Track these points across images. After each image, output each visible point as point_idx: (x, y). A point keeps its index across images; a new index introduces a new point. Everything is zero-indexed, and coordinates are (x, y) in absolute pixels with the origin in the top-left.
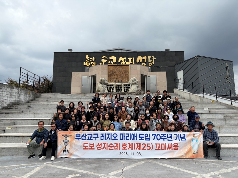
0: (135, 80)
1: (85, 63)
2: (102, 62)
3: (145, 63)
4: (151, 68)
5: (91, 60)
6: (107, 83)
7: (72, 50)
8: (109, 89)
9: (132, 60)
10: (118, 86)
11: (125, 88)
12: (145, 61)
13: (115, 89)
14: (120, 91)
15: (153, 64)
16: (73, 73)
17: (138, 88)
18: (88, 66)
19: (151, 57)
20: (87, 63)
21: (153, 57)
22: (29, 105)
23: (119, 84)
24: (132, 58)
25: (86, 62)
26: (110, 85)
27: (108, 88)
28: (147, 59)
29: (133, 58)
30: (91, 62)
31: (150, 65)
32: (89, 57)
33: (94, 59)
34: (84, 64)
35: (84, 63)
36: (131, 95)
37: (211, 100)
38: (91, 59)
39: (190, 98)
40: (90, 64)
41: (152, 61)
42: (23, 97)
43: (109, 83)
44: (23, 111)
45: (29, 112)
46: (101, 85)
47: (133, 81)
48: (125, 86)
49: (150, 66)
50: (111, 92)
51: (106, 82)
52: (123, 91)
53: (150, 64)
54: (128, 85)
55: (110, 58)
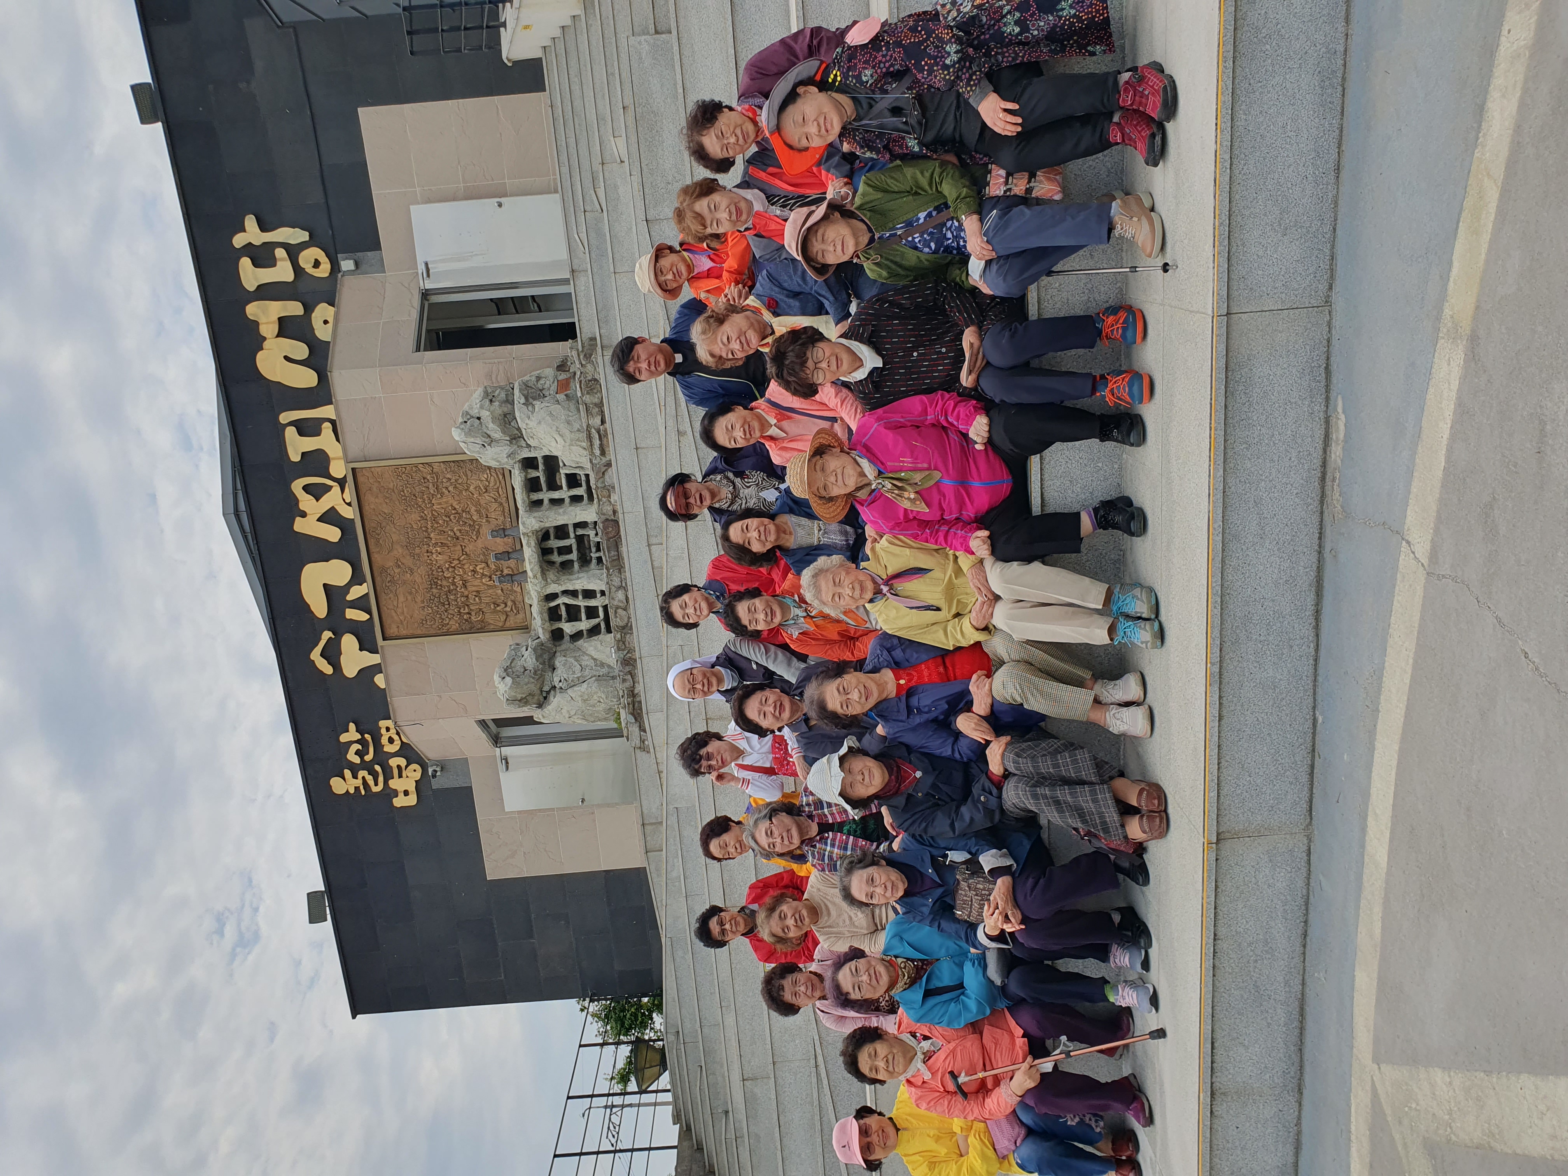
0: (471, 422)
1: (395, 793)
2: (368, 673)
3: (309, 309)
5: (369, 758)
6: (540, 647)
7: (313, 897)
8: (584, 625)
9: (307, 428)
10: (545, 552)
12: (295, 308)
13: (581, 581)
14: (591, 533)
15: (304, 236)
16: (493, 873)
17: (540, 395)
18: (418, 775)
19: (245, 263)
20: (394, 784)
21: (239, 240)
23: (530, 553)
24: (290, 432)
25: (389, 794)
26: (553, 615)
28: (267, 292)
29: (285, 417)
30: (382, 758)
31: (317, 264)
32: (347, 773)
33: (351, 734)
34: (412, 800)
35: (399, 802)
38: (357, 753)
40: (403, 762)
41: (280, 253)
43: (538, 628)
46: (556, 701)
47: (491, 441)
49: (335, 267)
51: (529, 659)
52: (588, 512)
53: (310, 270)
54: (533, 474)
55: (319, 607)
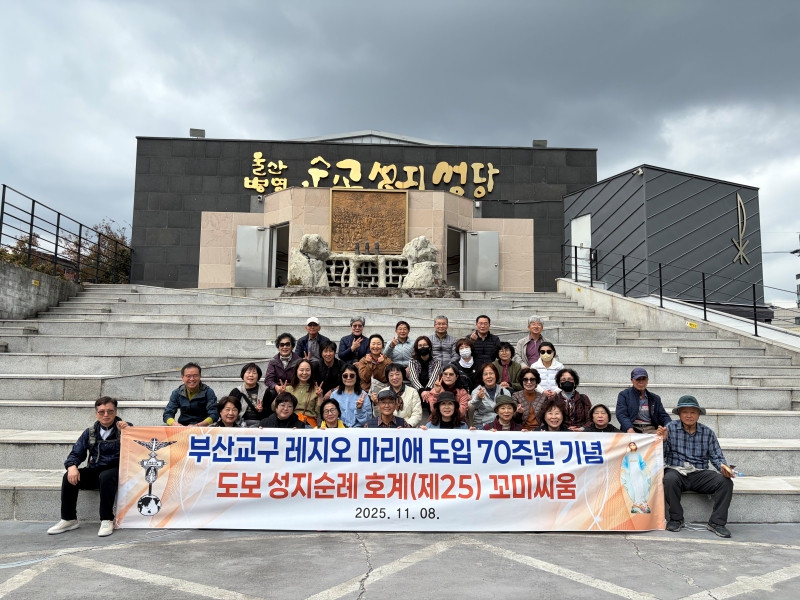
0: (425, 244)
1: (251, 179)
2: (310, 179)
3: (463, 186)
4: (483, 206)
5: (270, 171)
6: (326, 255)
7: (202, 132)
8: (333, 274)
9: (416, 175)
10: (366, 263)
11: (390, 271)
12: (463, 180)
13: (353, 276)
14: (372, 283)
15: (490, 189)
16: (205, 215)
17: (434, 272)
18: (259, 190)
19: (482, 166)
20: (256, 180)
21: (490, 165)
22: (33, 324)
23: (369, 257)
24: (415, 169)
25: (251, 177)
26: (339, 262)
27: (328, 271)
28: (470, 172)
29: (421, 168)
30: (269, 177)
31: (479, 193)
32: (264, 160)
33: (282, 166)
34: (247, 185)
35: (247, 180)
36: (411, 296)
37: (685, 319)
38: (272, 168)
39: (614, 311)
40: (266, 185)
41: (484, 180)
42: (13, 294)
43: (335, 255)
44: (10, 347)
45: (32, 350)
46: (304, 258)
47: (418, 250)
48: (390, 267)
49: (478, 199)
50: (339, 285)
51: (323, 250)
52: (382, 284)
53: (477, 190)
54: (400, 264)
55: (342, 164)
